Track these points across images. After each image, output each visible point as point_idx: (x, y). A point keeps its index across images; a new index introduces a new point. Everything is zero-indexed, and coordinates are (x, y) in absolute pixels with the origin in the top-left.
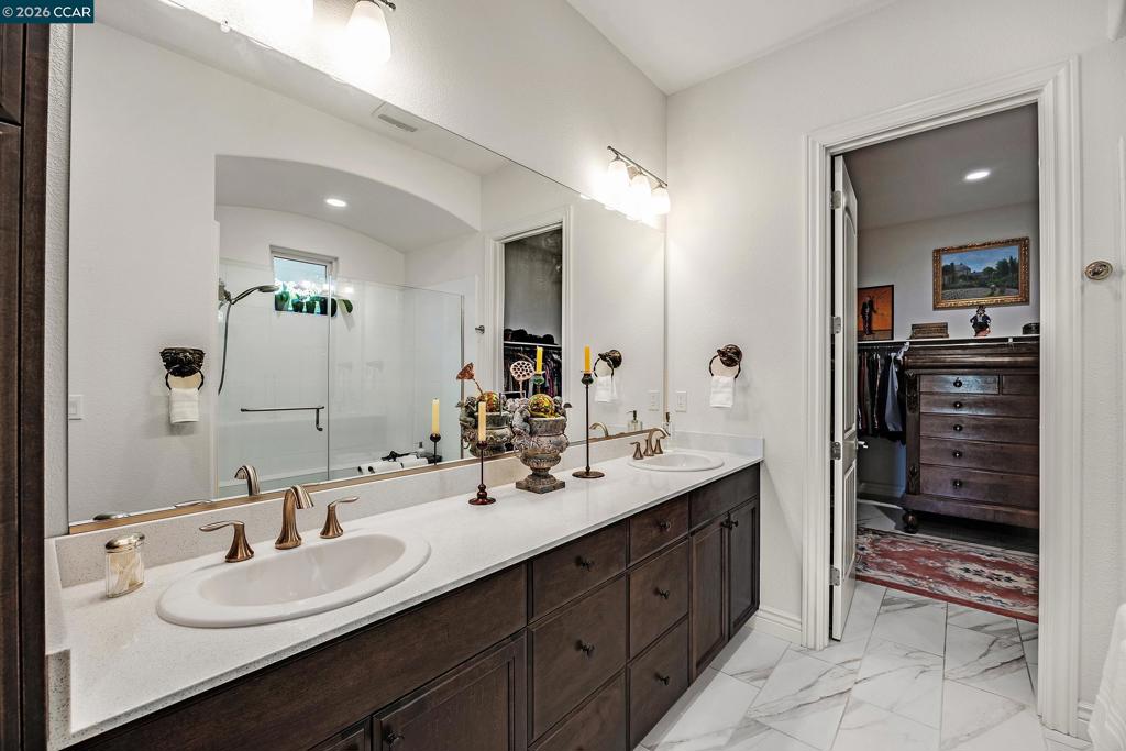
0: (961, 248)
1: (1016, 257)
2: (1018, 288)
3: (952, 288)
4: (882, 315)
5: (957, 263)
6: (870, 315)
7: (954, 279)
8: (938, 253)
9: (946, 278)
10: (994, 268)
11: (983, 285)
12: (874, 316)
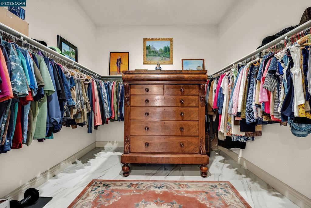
0: (152, 39)
1: (169, 46)
2: (169, 58)
3: (149, 56)
4: (125, 65)
5: (151, 46)
6: (120, 65)
7: (150, 52)
8: (145, 39)
9: (147, 51)
10: (163, 49)
11: (159, 56)
12: (121, 65)
